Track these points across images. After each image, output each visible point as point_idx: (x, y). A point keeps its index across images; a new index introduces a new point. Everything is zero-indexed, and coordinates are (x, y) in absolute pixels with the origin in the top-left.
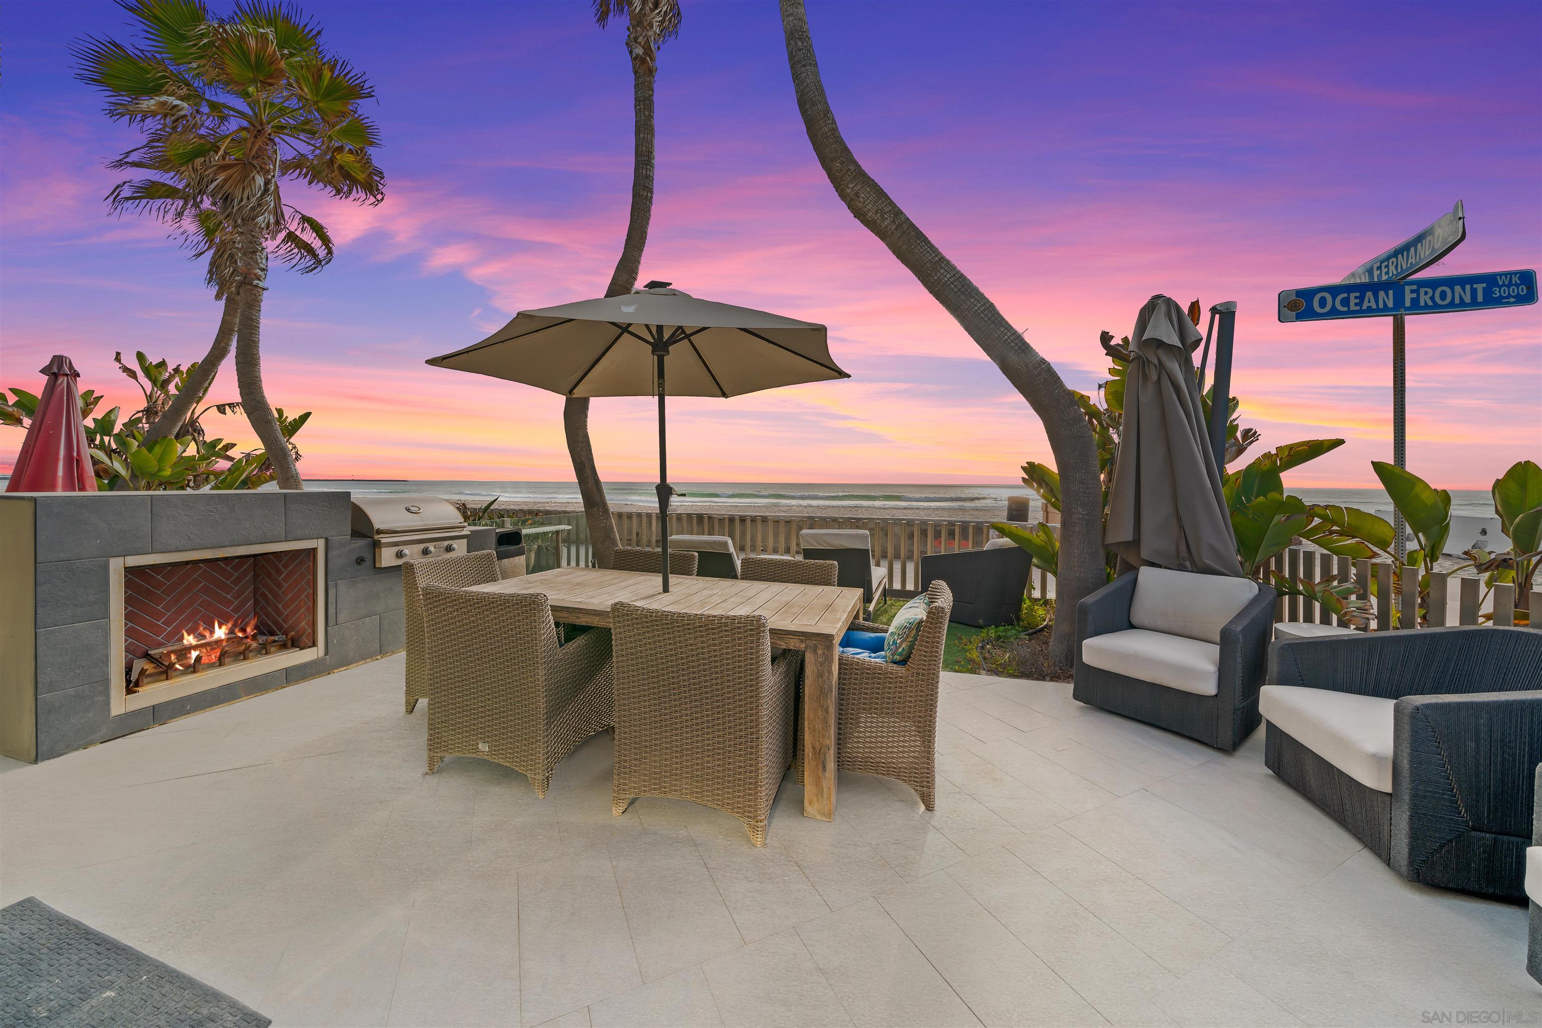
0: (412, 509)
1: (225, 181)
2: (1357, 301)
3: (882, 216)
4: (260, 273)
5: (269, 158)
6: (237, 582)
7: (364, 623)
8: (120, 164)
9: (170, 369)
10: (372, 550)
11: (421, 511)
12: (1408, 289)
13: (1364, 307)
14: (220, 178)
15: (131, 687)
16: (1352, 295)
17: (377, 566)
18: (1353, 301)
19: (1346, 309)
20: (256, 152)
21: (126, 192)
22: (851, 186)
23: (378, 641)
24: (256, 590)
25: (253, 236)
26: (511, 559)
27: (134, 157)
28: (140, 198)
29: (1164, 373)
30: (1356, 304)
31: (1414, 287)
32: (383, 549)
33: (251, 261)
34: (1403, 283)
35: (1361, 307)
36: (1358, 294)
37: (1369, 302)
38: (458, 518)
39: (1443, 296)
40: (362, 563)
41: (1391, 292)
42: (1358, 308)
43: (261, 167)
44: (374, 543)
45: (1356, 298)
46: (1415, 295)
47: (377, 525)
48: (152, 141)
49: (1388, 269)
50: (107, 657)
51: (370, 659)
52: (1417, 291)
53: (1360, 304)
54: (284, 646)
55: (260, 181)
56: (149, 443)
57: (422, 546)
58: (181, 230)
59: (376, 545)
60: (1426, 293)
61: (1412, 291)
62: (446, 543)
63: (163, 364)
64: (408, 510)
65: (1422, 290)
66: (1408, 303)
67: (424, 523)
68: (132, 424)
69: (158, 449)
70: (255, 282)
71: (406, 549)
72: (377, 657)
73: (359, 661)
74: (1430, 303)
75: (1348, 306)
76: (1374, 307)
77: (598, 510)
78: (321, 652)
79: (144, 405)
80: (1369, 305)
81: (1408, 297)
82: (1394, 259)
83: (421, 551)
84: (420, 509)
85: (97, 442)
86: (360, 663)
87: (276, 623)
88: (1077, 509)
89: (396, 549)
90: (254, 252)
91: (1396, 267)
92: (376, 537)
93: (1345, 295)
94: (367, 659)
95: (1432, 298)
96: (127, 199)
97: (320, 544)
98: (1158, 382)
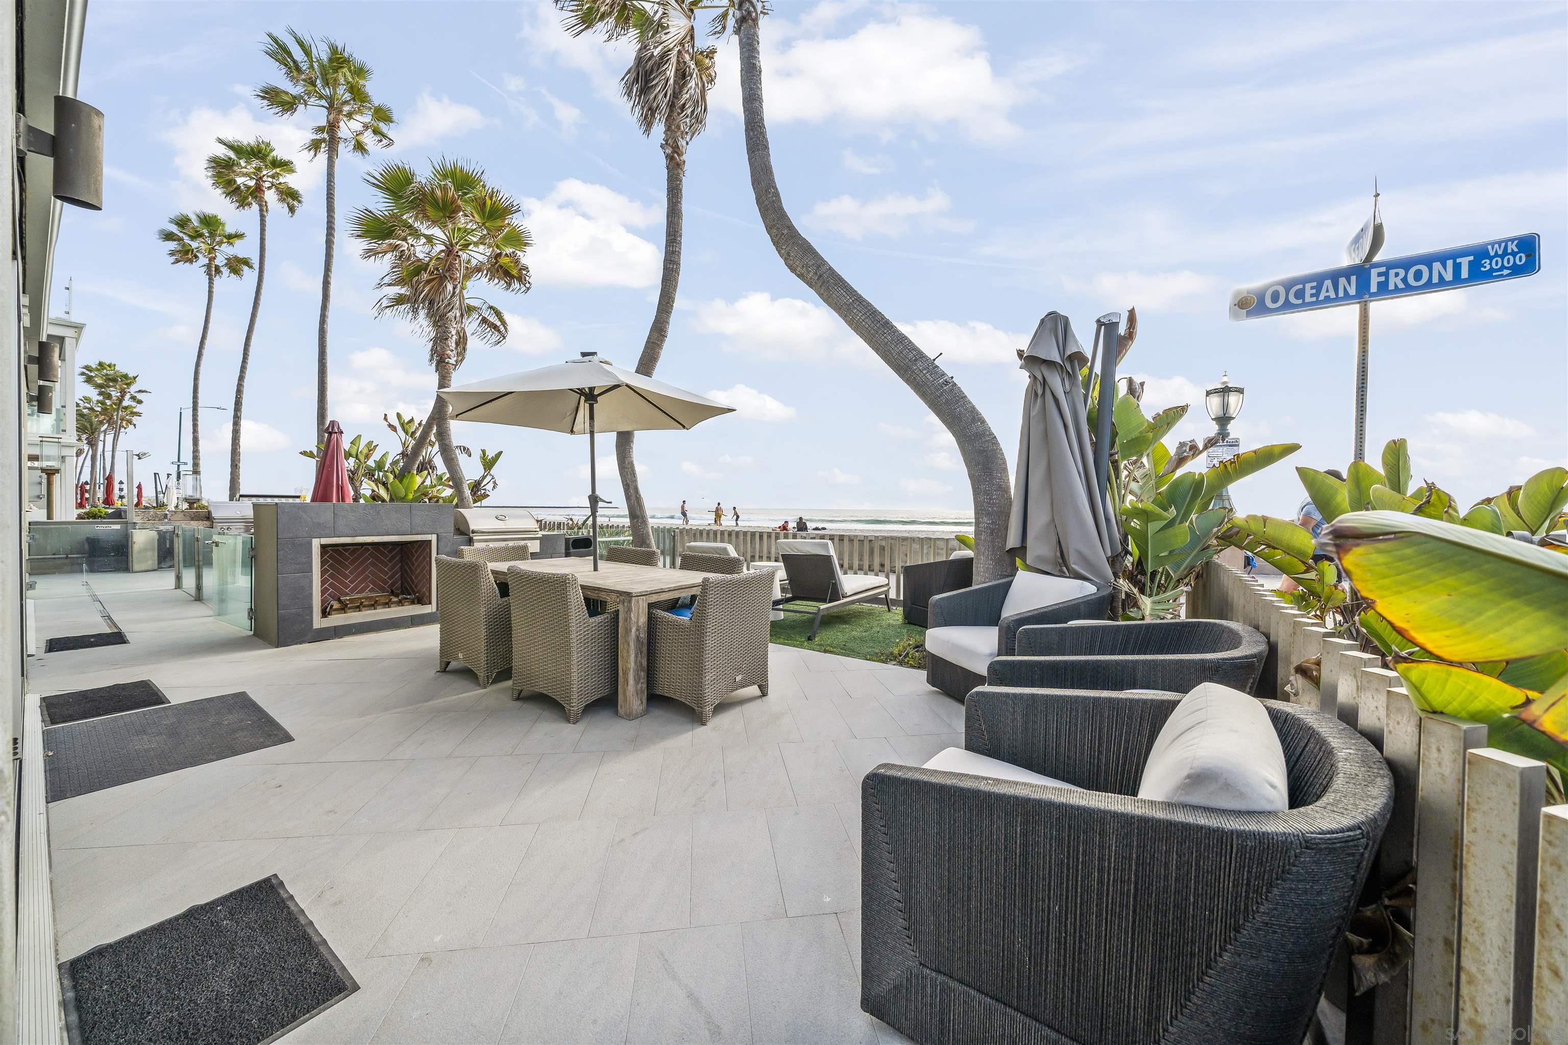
0: (500, 517)
1: (430, 291)
2: (1314, 291)
3: (807, 270)
4: (451, 353)
5: (457, 269)
6: (390, 561)
8: (380, 285)
9: (416, 424)
11: (507, 519)
12: (1374, 272)
13: (1321, 298)
14: (427, 289)
15: (325, 613)
16: (1308, 286)
18: (1308, 291)
19: (1300, 301)
20: (449, 267)
21: (385, 303)
22: (784, 247)
24: (401, 567)
25: (446, 328)
27: (386, 280)
28: (393, 306)
29: (1047, 388)
30: (1312, 295)
31: (1383, 269)
33: (444, 345)
34: (1368, 266)
35: (1317, 299)
36: (1314, 285)
37: (1327, 291)
38: (534, 526)
39: (1418, 275)
41: (1353, 278)
42: (1314, 299)
43: (451, 277)
44: (470, 539)
45: (1312, 288)
46: (1383, 279)
47: (473, 527)
48: (393, 268)
50: (311, 594)
52: (1386, 274)
53: (1317, 295)
54: (413, 603)
55: (450, 287)
56: (401, 476)
58: (419, 325)
60: (1397, 275)
61: (1379, 275)
63: (412, 421)
64: (497, 518)
65: (1392, 272)
66: (1374, 288)
67: (507, 527)
68: (395, 463)
69: (405, 481)
70: (446, 361)
74: (1401, 285)
75: (1303, 298)
76: (1333, 295)
77: (637, 521)
78: (434, 610)
79: (400, 450)
80: (1327, 294)
81: (1375, 280)
84: (506, 517)
85: (376, 477)
87: (411, 587)
90: (447, 339)
92: (471, 535)
93: (1301, 286)
95: (1404, 280)
96: (387, 307)
97: (433, 538)
98: (1044, 397)
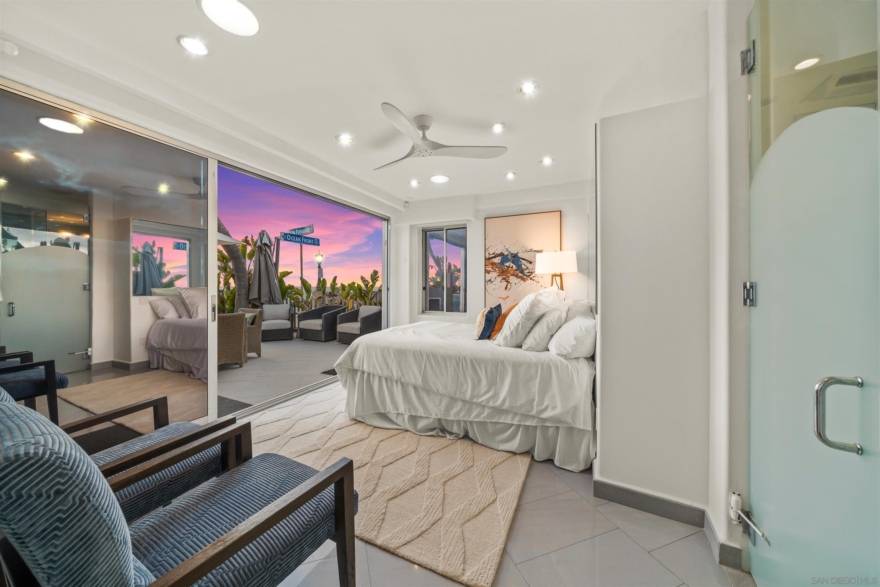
29: (266, 253)
36: (295, 237)
49: (297, 232)
65: (305, 239)
66: (303, 241)
88: (243, 290)
98: (265, 255)
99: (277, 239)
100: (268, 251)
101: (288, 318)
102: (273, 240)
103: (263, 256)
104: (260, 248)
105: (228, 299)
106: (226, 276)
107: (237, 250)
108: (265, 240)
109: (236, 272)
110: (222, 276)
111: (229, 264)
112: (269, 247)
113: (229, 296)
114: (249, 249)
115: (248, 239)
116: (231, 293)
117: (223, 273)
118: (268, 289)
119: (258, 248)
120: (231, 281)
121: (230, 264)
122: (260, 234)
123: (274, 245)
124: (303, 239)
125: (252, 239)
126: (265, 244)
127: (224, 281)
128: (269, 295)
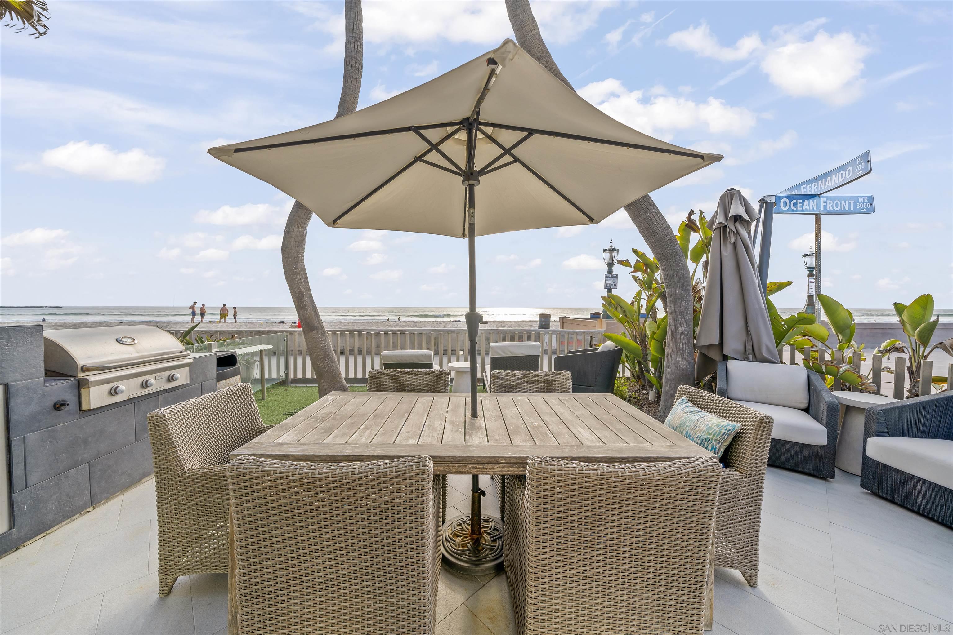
0: (125, 340)
7: (68, 477)
10: (77, 391)
11: (136, 342)
12: (822, 200)
16: (799, 201)
17: (84, 407)
18: (799, 205)
23: (87, 493)
26: (228, 380)
29: (739, 238)
31: (825, 200)
32: (91, 389)
35: (803, 208)
36: (801, 201)
37: (806, 206)
38: (177, 346)
39: (837, 205)
40: (62, 408)
42: (801, 208)
44: (79, 383)
46: (825, 204)
47: (81, 362)
49: (812, 189)
51: (78, 515)
53: (802, 206)
57: (141, 379)
59: (81, 384)
60: (830, 203)
62: (167, 374)
64: (119, 341)
66: (822, 208)
67: (141, 354)
71: (122, 384)
72: (88, 510)
73: (62, 521)
74: (832, 209)
75: (797, 207)
77: (317, 333)
82: (816, 184)
83: (139, 384)
84: (134, 340)
86: (63, 523)
88: (682, 324)
89: (108, 386)
91: (817, 188)
92: (81, 375)
93: (795, 201)
94: (74, 515)
95: (833, 206)
98: (735, 244)
99: (766, 203)
100: (744, 233)
101: (804, 406)
102: (756, 207)
103: (730, 247)
104: (723, 229)
105: (653, 338)
106: (651, 295)
107: (671, 238)
108: (737, 209)
109: (668, 286)
110: (644, 295)
111: (656, 275)
112: (748, 224)
113: (654, 333)
114: (695, 238)
115: (693, 217)
116: (658, 327)
117: (647, 292)
118: (741, 323)
119: (718, 231)
120: (659, 304)
121: (658, 276)
122: (722, 198)
123: (758, 220)
124: (825, 202)
125: (702, 218)
126: (737, 218)
127: (647, 304)
128: (743, 337)
